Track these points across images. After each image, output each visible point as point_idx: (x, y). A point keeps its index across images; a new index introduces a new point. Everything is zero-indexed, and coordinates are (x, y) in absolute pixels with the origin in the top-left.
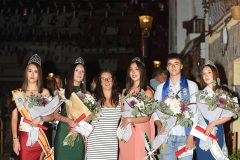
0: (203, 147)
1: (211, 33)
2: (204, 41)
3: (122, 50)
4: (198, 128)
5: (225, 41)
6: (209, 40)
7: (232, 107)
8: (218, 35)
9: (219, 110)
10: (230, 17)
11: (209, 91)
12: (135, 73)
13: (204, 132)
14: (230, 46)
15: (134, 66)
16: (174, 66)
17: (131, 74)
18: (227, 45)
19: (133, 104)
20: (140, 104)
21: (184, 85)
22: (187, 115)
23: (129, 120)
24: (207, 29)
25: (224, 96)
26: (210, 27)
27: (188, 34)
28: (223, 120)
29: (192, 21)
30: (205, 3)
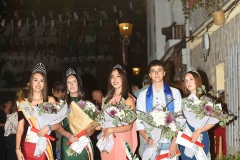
0: (188, 154)
1: (192, 38)
2: (185, 47)
3: (101, 57)
4: (184, 136)
5: (207, 47)
6: (190, 45)
7: (218, 115)
8: (200, 40)
9: (206, 118)
10: (213, 22)
12: (117, 80)
13: (190, 139)
14: (212, 51)
15: (115, 73)
16: (157, 73)
17: (112, 81)
18: (209, 50)
19: (113, 113)
21: (168, 91)
23: (110, 131)
24: (188, 35)
26: (191, 33)
27: (167, 40)
28: (208, 127)
30: (185, 9)
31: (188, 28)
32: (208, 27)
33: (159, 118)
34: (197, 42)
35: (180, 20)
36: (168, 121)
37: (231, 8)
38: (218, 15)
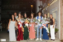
0: (44, 28)
1: (44, 8)
4: (43, 24)
5: (47, 10)
6: (44, 9)
11: (45, 18)
13: (44, 25)
15: (32, 14)
19: (32, 20)
21: (41, 17)
22: (41, 22)
25: (48, 19)
28: (47, 23)
29: (40, 6)
30: (43, 3)
31: (43, 6)
32: (47, 6)
34: (45, 9)
35: (42, 5)
37: (51, 3)
38: (49, 4)
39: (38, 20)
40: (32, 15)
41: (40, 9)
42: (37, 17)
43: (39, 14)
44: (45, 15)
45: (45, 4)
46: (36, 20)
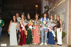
1: (50, 9)
3: (31, 12)
4: (49, 27)
5: (53, 11)
7: (56, 23)
8: (52, 9)
9: (53, 24)
10: (54, 6)
11: (51, 20)
16: (45, 15)
19: (36, 22)
20: (38, 22)
21: (47, 19)
25: (54, 21)
29: (46, 7)
30: (49, 3)
31: (50, 7)
32: (54, 7)
33: (45, 22)
35: (48, 5)
36: (46, 23)
37: (58, 3)
38: (56, 4)
39: (43, 23)
40: (37, 16)
41: (46, 10)
42: (42, 19)
43: (44, 15)
44: (51, 16)
45: (52, 4)
46: (40, 23)
